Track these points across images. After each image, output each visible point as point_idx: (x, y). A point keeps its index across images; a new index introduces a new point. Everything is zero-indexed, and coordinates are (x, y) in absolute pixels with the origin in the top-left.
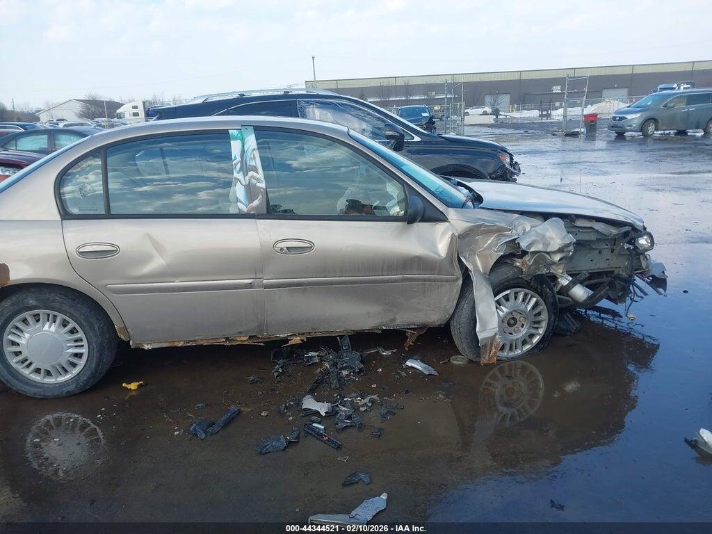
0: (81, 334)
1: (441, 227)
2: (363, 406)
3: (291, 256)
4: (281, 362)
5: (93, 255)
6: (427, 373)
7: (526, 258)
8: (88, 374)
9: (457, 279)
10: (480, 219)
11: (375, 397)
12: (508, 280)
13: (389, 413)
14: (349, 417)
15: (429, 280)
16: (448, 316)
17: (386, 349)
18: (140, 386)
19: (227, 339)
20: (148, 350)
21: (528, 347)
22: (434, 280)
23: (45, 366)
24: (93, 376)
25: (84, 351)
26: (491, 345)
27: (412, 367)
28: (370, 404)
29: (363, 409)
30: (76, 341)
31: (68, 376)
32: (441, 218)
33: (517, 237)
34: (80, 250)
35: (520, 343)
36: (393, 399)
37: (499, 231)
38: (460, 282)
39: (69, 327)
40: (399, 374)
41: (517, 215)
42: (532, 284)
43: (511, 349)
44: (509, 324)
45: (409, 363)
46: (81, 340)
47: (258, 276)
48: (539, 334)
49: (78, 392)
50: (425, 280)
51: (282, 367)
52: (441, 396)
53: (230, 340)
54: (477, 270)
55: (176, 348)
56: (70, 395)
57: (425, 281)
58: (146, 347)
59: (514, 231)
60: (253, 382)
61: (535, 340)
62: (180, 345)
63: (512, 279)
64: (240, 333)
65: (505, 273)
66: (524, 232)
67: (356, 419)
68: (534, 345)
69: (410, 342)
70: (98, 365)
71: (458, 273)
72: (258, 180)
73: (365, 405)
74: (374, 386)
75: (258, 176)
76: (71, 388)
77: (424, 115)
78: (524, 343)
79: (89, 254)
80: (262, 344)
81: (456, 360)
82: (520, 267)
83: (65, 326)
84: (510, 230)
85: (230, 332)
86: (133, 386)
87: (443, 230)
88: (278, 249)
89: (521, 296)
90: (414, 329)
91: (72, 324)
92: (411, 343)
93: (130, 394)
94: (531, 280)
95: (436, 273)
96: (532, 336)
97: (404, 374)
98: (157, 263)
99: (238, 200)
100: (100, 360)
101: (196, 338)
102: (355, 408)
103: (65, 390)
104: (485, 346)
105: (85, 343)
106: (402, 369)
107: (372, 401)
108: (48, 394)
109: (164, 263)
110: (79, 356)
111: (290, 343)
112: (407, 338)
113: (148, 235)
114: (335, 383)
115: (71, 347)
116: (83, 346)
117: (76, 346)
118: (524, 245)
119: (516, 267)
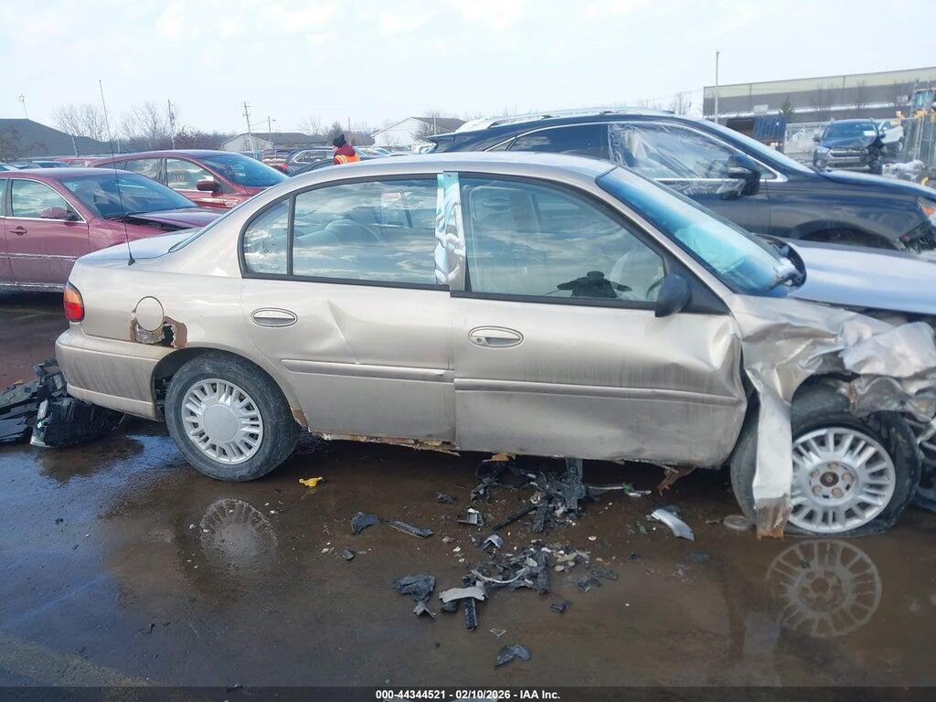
0: (256, 412)
1: (716, 322)
2: (561, 564)
3: (491, 349)
4: (486, 480)
5: (270, 322)
6: (677, 534)
7: (856, 383)
8: (262, 459)
9: (739, 403)
10: (784, 315)
11: (584, 555)
12: (826, 413)
13: (593, 581)
14: (533, 576)
15: (695, 400)
16: (723, 456)
17: (636, 488)
18: (319, 482)
19: (416, 442)
20: (328, 441)
21: (855, 523)
22: (702, 401)
23: (219, 444)
24: (267, 462)
25: (258, 431)
26: (776, 510)
27: (660, 522)
28: (572, 564)
29: (559, 568)
30: (252, 419)
31: (242, 459)
32: (720, 308)
33: (842, 347)
34: (257, 315)
35: (841, 515)
36: (609, 564)
37: (815, 336)
38: (744, 408)
39: (245, 402)
40: (636, 528)
41: (852, 314)
42: (871, 423)
43: (825, 519)
44: (823, 480)
45: (658, 515)
46: (257, 419)
47: (451, 367)
48: (877, 506)
49: (252, 478)
50: (687, 399)
51: (485, 488)
52: (680, 572)
53: (421, 444)
54: (773, 392)
55: (359, 442)
56: (243, 482)
57: (688, 401)
58: (326, 437)
59: (840, 339)
60: (442, 501)
61: (870, 515)
62: (363, 440)
63: (831, 413)
64: (430, 436)
65: (820, 402)
66: (859, 341)
67: (542, 580)
68: (867, 521)
69: (665, 484)
70: (272, 449)
71: (739, 393)
72: (457, 245)
73: (565, 563)
74: (593, 538)
75: (457, 240)
76: (244, 472)
77: (867, 133)
78: (850, 514)
79: (266, 321)
80: (457, 454)
81: (733, 522)
82: (846, 395)
83: (241, 400)
84: (834, 336)
85: (420, 433)
86: (311, 482)
87: (719, 326)
88: (475, 339)
89: (847, 442)
90: (675, 467)
91: (248, 400)
92: (666, 486)
93: (308, 493)
94: (868, 417)
95: (705, 391)
96: (865, 506)
97: (643, 529)
98: (338, 339)
99: (436, 267)
100: (274, 445)
101: (380, 435)
102: (549, 564)
103: (239, 473)
104: (764, 511)
105: (260, 422)
106: (645, 522)
107: (577, 561)
108: (222, 475)
109: (344, 340)
110: (253, 436)
111: (494, 458)
112: (665, 477)
113: (329, 302)
114: (538, 524)
115: (246, 425)
116: (258, 426)
117: (252, 425)
118: (849, 362)
119: (841, 395)
